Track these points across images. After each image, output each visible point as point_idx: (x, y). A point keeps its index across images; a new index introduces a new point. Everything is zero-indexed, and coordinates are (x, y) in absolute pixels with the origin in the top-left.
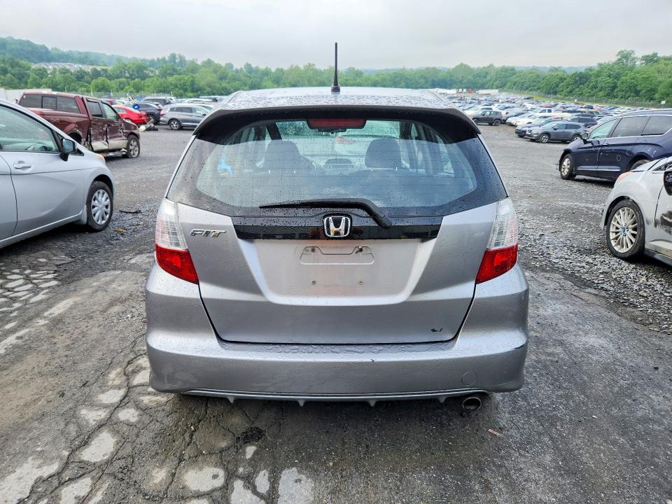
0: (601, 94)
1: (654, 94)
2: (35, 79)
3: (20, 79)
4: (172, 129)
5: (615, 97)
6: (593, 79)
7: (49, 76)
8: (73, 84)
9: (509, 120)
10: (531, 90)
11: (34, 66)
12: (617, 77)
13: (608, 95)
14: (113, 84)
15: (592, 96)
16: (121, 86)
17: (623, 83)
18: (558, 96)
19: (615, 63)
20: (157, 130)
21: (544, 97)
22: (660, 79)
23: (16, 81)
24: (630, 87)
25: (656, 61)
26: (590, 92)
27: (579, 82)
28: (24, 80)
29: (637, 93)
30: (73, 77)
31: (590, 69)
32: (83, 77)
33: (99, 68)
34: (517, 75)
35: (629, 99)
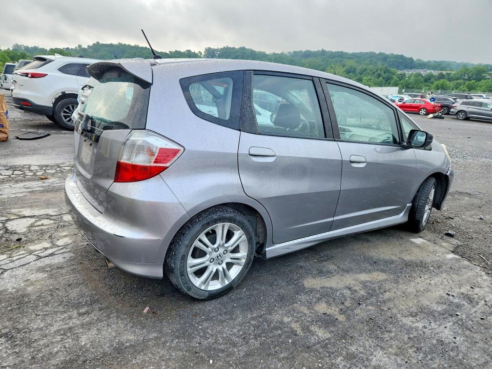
2: (396, 81)
3: (387, 81)
4: (458, 119)
7: (407, 78)
8: (420, 84)
11: (399, 72)
14: (451, 84)
16: (458, 86)
20: (443, 118)
23: (384, 82)
28: (389, 81)
30: (422, 80)
32: (430, 79)
33: (444, 73)
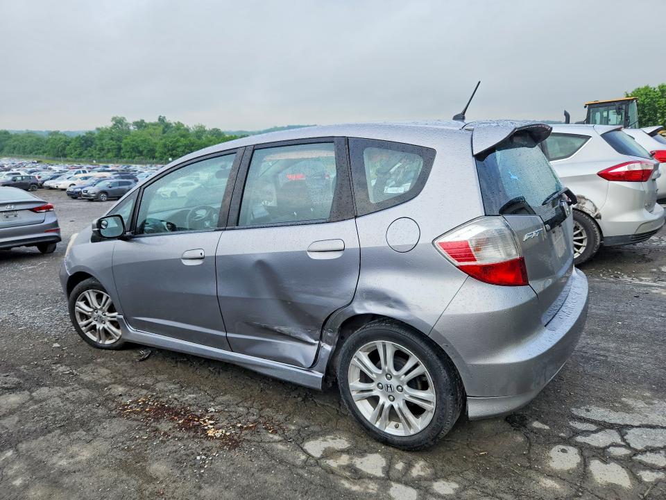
0: (110, 155)
1: (154, 153)
5: (124, 157)
6: (97, 142)
9: (47, 183)
10: (36, 154)
12: (119, 140)
13: (116, 156)
15: (103, 157)
17: (126, 145)
18: (69, 158)
19: (111, 128)
21: (54, 160)
22: (156, 141)
24: (133, 148)
25: (145, 127)
26: (99, 154)
27: (85, 145)
29: (141, 153)
31: (91, 133)
34: (14, 138)
35: (136, 158)
